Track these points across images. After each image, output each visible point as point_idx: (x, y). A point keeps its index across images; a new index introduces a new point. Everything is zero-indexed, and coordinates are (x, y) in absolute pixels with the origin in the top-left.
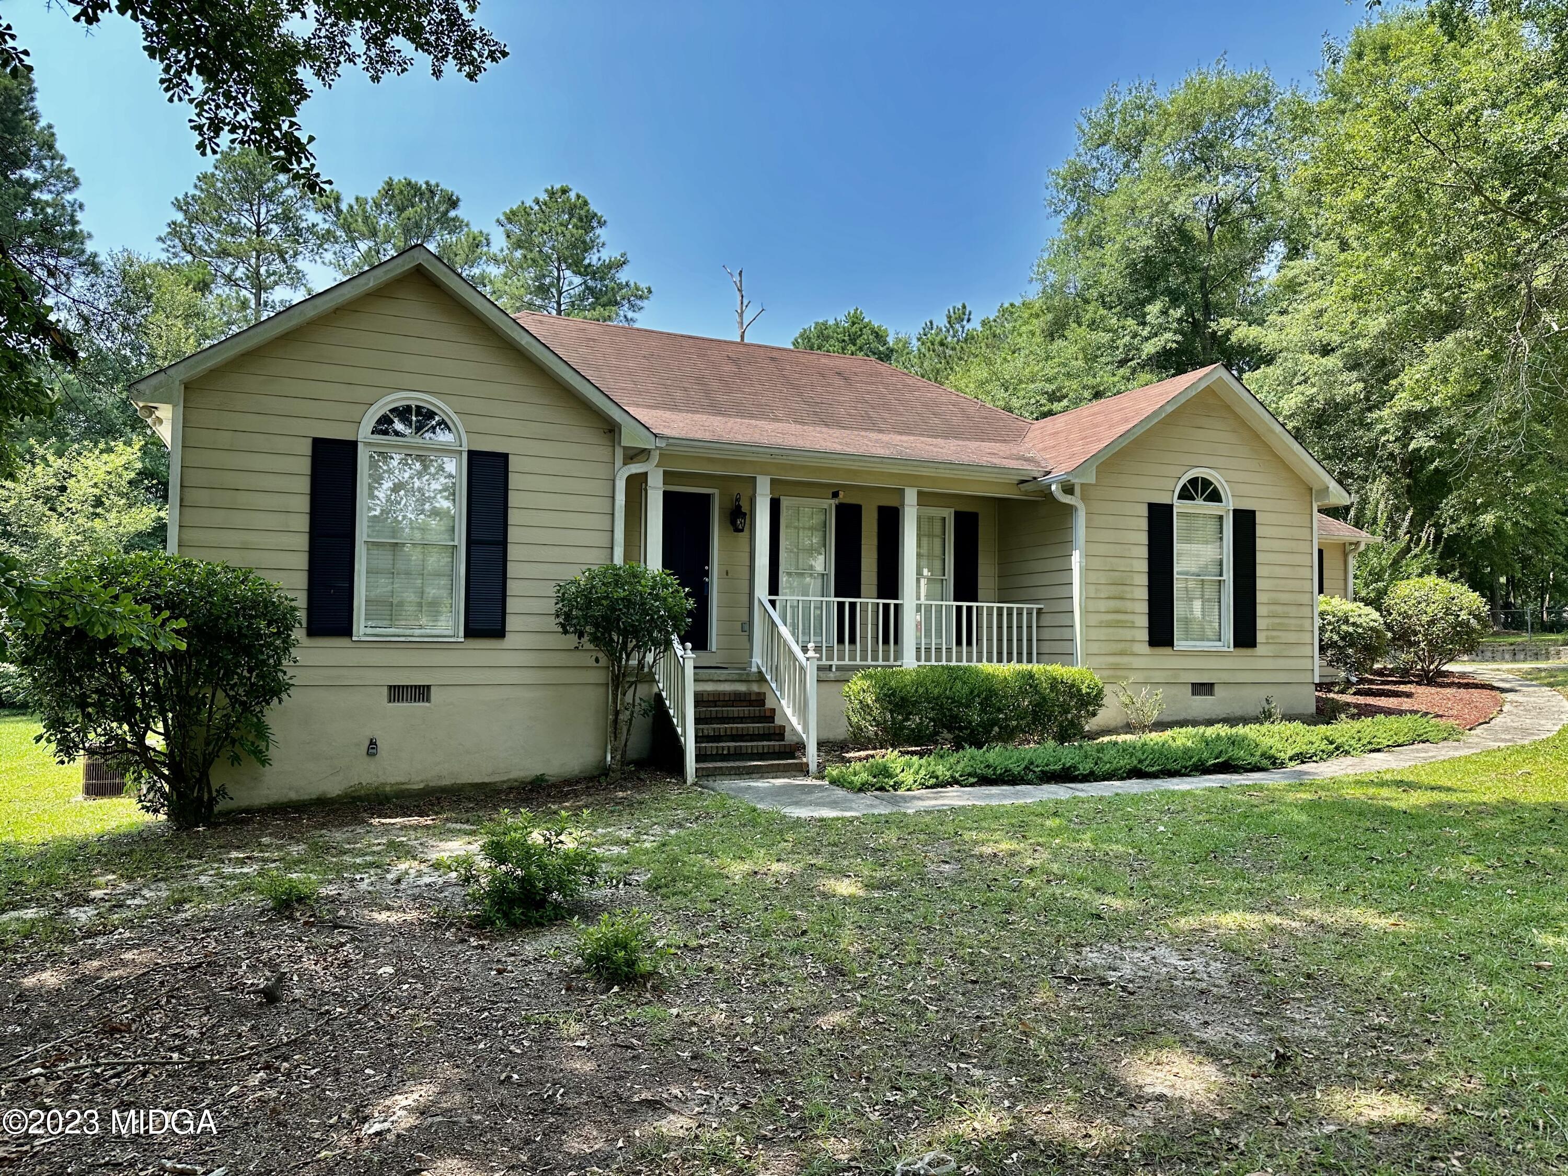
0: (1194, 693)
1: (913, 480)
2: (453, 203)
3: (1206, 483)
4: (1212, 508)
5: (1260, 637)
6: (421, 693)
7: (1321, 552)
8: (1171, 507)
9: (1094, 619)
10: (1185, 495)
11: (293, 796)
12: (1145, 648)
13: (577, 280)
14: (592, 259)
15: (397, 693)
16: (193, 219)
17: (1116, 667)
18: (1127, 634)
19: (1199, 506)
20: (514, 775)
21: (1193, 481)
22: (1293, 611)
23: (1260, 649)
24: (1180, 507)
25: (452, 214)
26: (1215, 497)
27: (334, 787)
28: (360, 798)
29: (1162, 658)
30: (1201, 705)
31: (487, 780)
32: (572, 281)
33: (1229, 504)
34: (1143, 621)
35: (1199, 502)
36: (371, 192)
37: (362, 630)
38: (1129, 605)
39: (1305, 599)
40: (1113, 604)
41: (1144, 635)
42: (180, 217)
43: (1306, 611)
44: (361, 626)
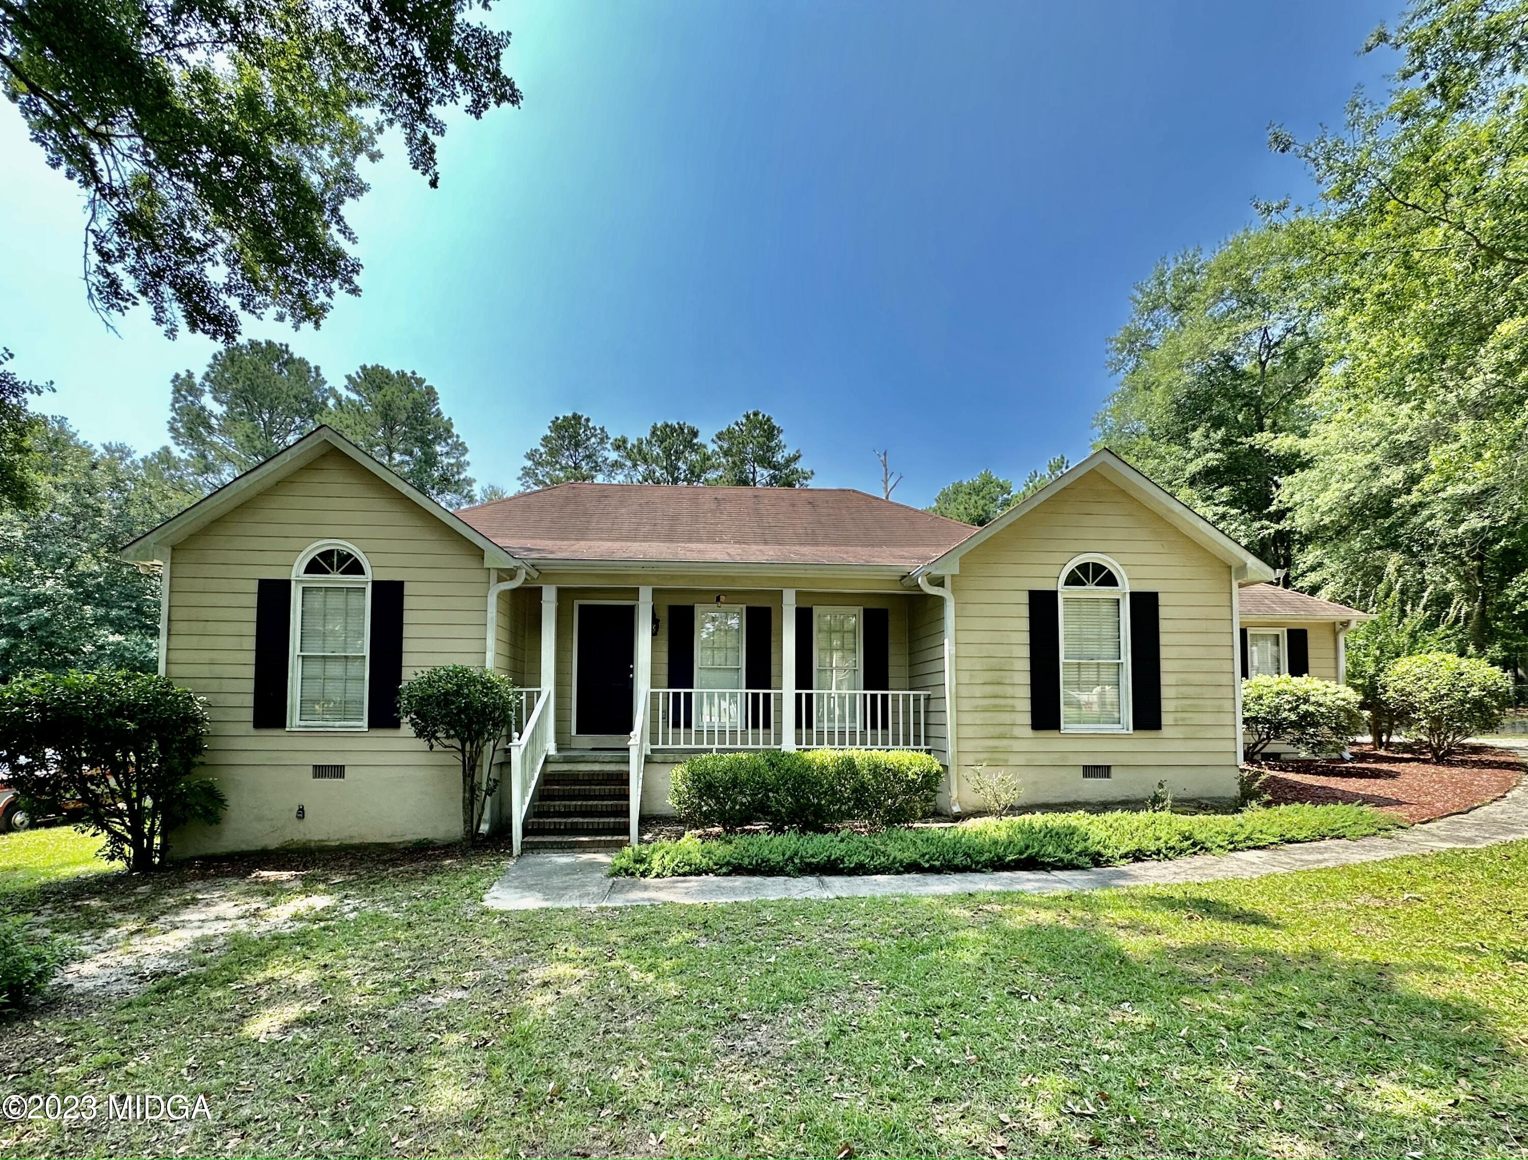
0: (1085, 775)
1: (790, 582)
2: (695, 434)
3: (1099, 568)
4: (1106, 592)
5: (1166, 719)
6: (338, 771)
7: (1243, 632)
8: (1055, 593)
9: (966, 705)
10: (1073, 580)
11: (244, 847)
12: (1028, 732)
13: (766, 473)
14: (779, 458)
15: (320, 771)
16: (538, 464)
17: (994, 750)
18: (1006, 718)
19: (1091, 591)
20: (409, 837)
21: (1084, 568)
22: (1208, 692)
23: (1166, 732)
24: (1064, 593)
25: (695, 441)
26: (1110, 580)
27: (273, 842)
28: (292, 851)
29: (1047, 741)
30: (1096, 788)
31: (387, 841)
32: (763, 474)
33: (1126, 587)
34: (1027, 705)
35: (1091, 587)
36: (646, 434)
37: (296, 721)
38: (1009, 691)
39: (1225, 679)
40: (989, 689)
41: (1027, 719)
42: (529, 464)
43: (1228, 692)
44: (294, 719)
